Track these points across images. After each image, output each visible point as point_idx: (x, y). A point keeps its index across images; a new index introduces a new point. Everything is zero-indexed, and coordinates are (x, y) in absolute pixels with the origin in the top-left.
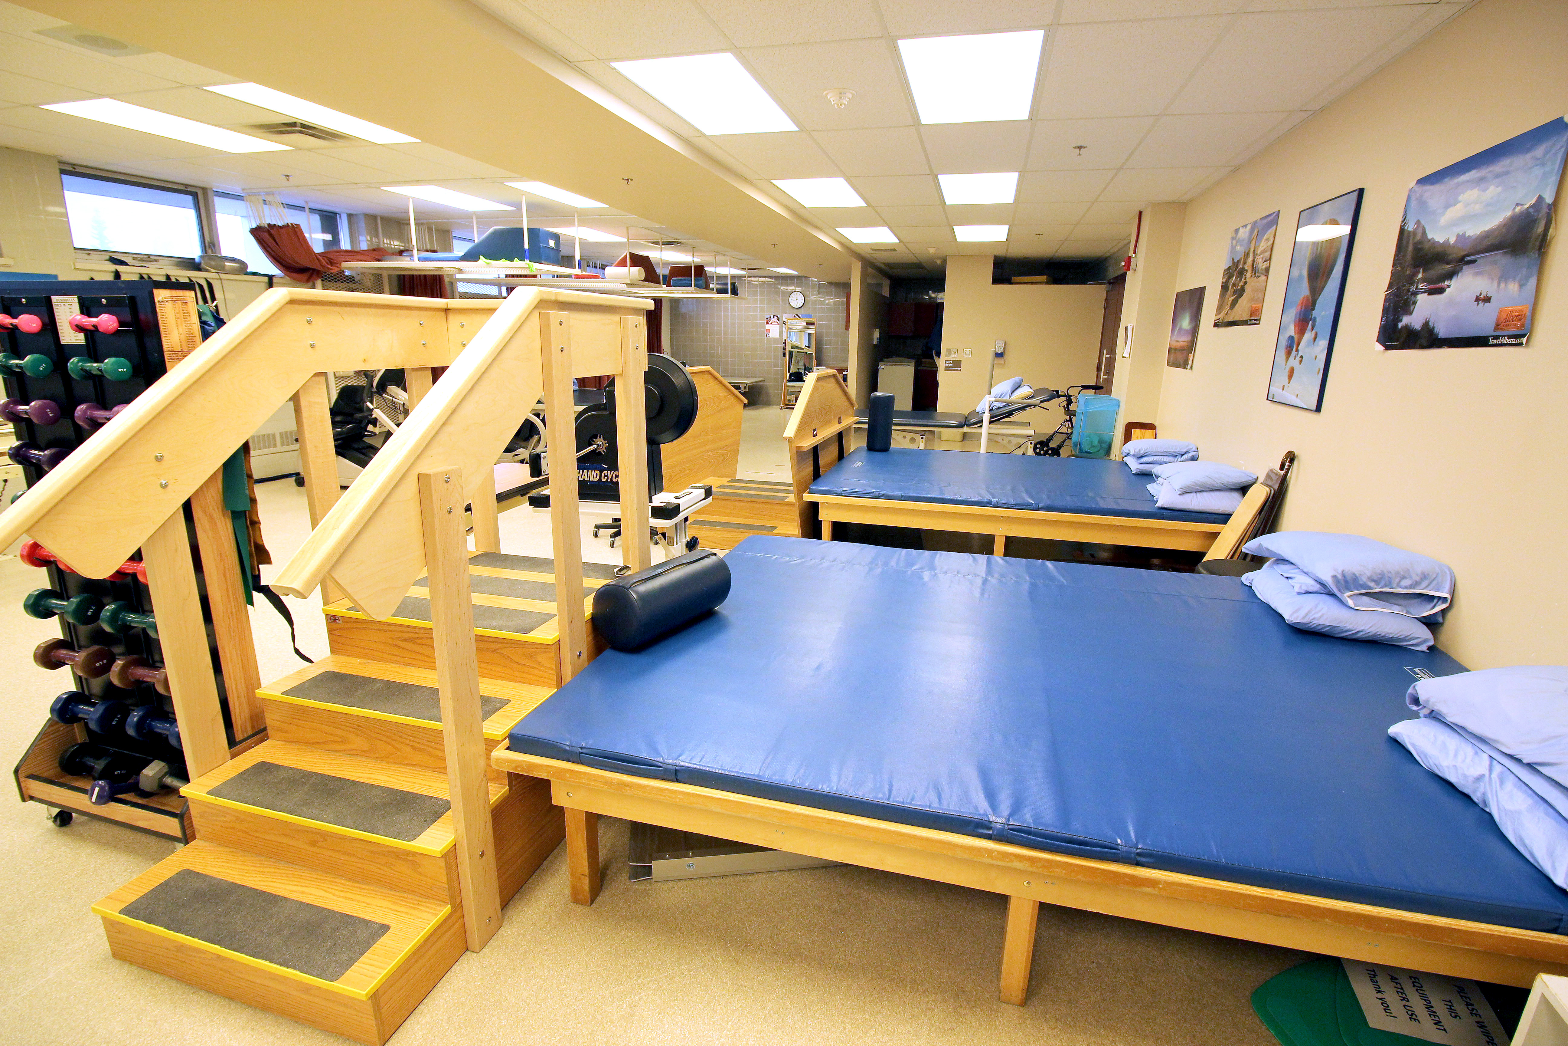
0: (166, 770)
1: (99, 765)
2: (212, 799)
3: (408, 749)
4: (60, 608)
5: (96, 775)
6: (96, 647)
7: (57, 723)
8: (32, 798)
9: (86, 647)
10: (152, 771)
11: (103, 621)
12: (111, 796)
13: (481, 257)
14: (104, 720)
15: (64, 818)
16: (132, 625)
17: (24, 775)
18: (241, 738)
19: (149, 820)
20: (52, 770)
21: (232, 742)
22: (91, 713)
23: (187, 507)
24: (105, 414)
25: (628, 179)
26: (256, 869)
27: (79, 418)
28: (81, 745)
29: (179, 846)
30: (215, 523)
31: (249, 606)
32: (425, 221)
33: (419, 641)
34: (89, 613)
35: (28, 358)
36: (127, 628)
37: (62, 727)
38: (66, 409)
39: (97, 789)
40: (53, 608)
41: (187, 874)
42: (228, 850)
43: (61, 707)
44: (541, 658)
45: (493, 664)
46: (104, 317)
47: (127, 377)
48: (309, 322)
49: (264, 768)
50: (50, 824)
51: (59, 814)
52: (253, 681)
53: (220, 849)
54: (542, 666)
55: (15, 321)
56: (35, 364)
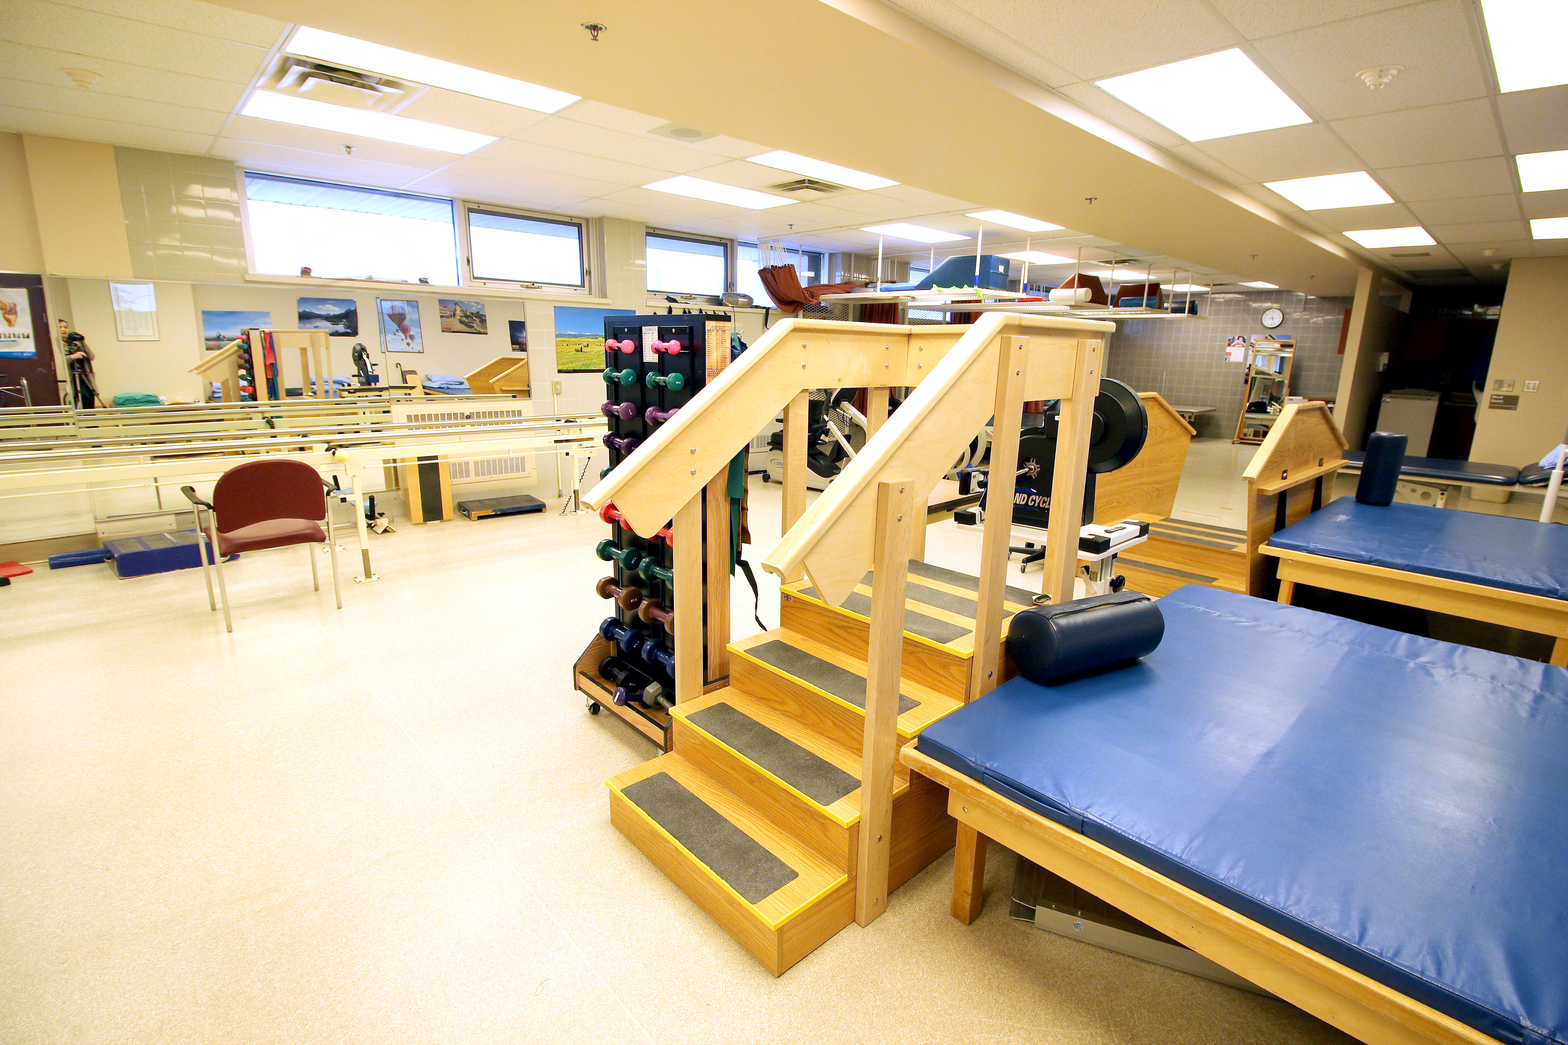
0: (660, 691)
1: (621, 676)
2: (688, 722)
3: (830, 724)
4: (616, 555)
5: (619, 683)
6: (633, 588)
7: (602, 638)
8: (580, 689)
9: (627, 587)
10: (653, 689)
11: (640, 569)
12: (625, 701)
13: (934, 285)
14: (630, 642)
15: (595, 709)
16: (657, 576)
17: (580, 670)
18: (711, 680)
19: (645, 726)
20: (593, 671)
21: (706, 682)
22: (623, 635)
23: (704, 490)
24: (665, 415)
25: (1091, 199)
26: (709, 788)
27: (647, 417)
28: (613, 658)
29: (661, 752)
30: (719, 506)
31: (731, 575)
32: (889, 256)
33: (849, 630)
34: (633, 562)
35: (624, 371)
36: (653, 577)
37: (604, 640)
38: (641, 411)
39: (618, 693)
40: (612, 554)
41: (663, 776)
42: (692, 766)
43: (606, 627)
44: (954, 670)
45: (910, 665)
46: (673, 342)
47: (680, 388)
48: (804, 347)
49: (723, 708)
50: (587, 710)
51: (594, 705)
52: (725, 637)
53: (687, 763)
54: (954, 678)
55: (619, 345)
56: (628, 375)
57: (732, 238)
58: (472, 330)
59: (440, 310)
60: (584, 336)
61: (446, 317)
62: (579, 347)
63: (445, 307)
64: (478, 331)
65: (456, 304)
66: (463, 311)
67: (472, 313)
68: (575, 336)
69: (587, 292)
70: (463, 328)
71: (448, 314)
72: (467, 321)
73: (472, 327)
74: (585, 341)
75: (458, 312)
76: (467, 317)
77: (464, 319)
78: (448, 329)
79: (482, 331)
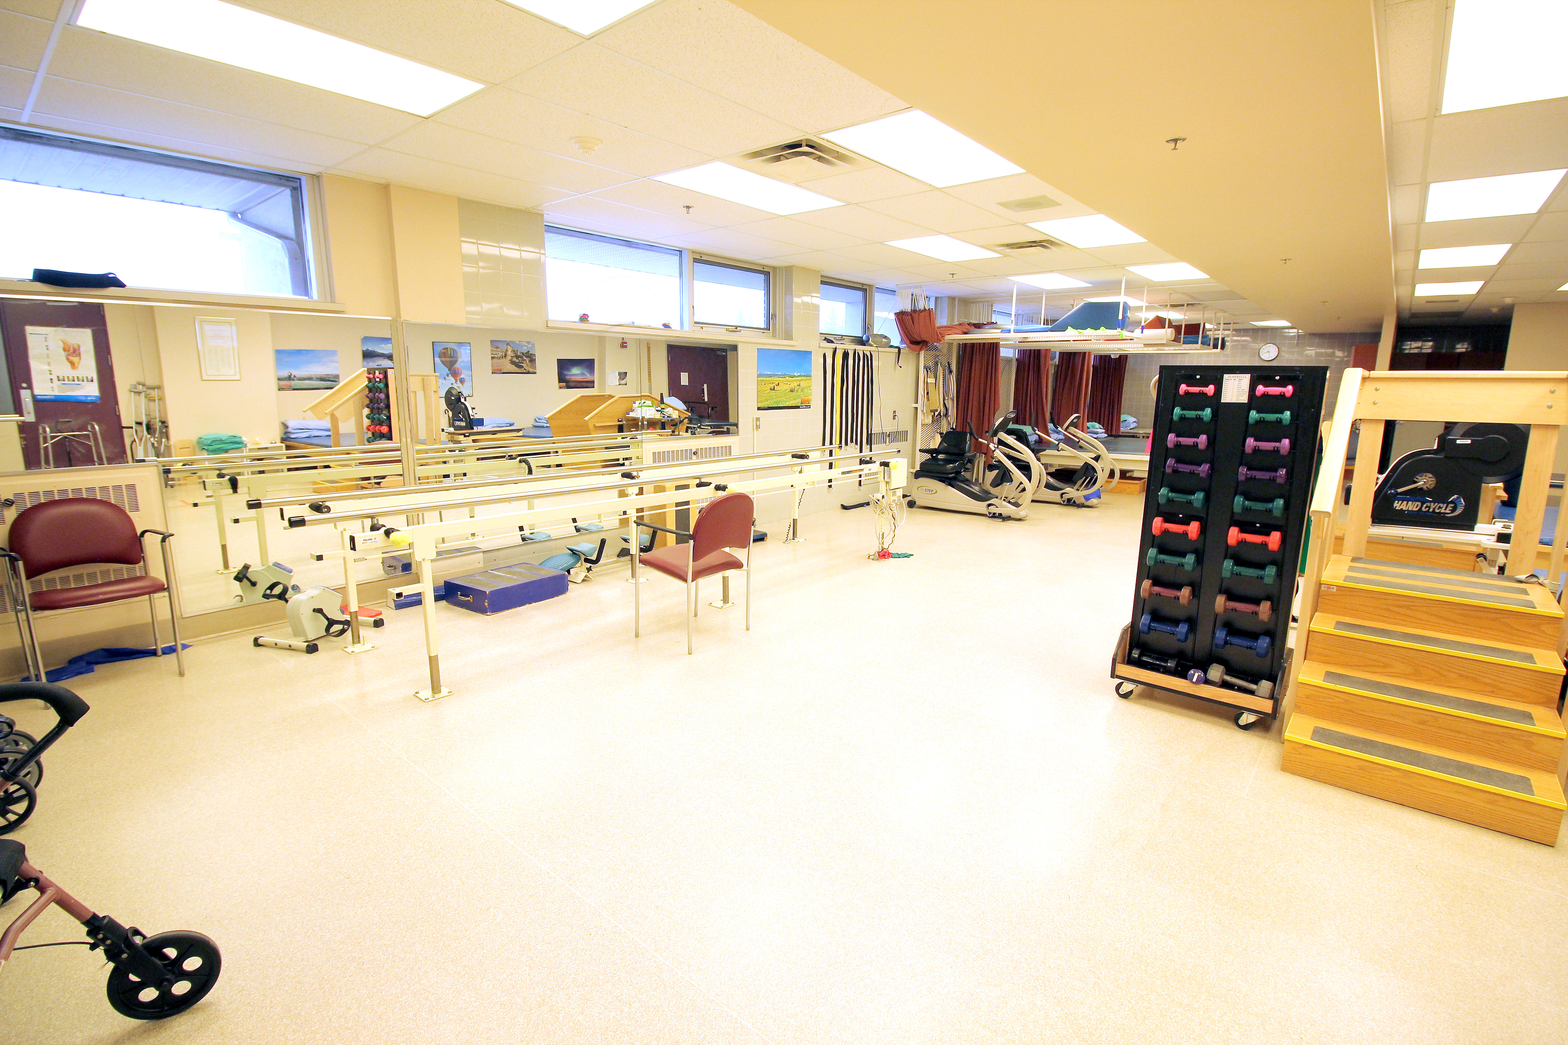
13: (1069, 327)
57: (872, 284)
58: (522, 370)
59: (492, 351)
60: (776, 375)
61: (497, 358)
62: (772, 386)
63: (497, 348)
64: (527, 371)
65: (508, 344)
66: (514, 351)
67: (523, 353)
68: (770, 376)
69: (771, 334)
70: (513, 368)
71: (499, 355)
72: (517, 361)
73: (522, 367)
74: (776, 380)
75: (509, 353)
76: (517, 357)
77: (515, 359)
78: (498, 370)
79: (531, 370)
